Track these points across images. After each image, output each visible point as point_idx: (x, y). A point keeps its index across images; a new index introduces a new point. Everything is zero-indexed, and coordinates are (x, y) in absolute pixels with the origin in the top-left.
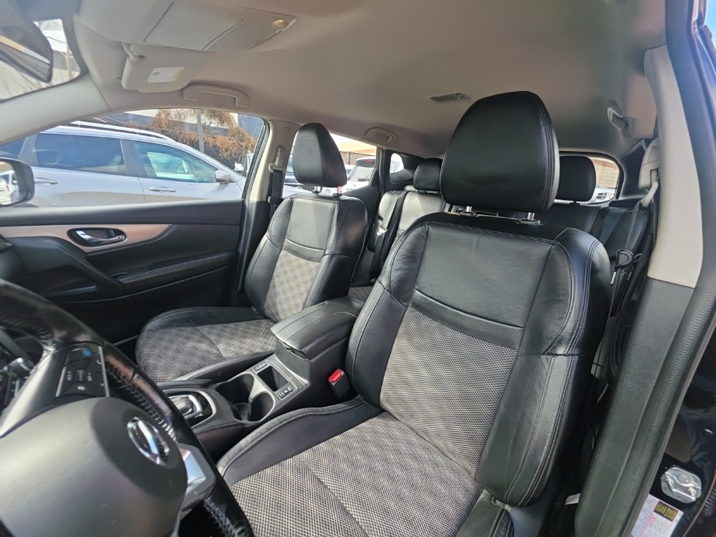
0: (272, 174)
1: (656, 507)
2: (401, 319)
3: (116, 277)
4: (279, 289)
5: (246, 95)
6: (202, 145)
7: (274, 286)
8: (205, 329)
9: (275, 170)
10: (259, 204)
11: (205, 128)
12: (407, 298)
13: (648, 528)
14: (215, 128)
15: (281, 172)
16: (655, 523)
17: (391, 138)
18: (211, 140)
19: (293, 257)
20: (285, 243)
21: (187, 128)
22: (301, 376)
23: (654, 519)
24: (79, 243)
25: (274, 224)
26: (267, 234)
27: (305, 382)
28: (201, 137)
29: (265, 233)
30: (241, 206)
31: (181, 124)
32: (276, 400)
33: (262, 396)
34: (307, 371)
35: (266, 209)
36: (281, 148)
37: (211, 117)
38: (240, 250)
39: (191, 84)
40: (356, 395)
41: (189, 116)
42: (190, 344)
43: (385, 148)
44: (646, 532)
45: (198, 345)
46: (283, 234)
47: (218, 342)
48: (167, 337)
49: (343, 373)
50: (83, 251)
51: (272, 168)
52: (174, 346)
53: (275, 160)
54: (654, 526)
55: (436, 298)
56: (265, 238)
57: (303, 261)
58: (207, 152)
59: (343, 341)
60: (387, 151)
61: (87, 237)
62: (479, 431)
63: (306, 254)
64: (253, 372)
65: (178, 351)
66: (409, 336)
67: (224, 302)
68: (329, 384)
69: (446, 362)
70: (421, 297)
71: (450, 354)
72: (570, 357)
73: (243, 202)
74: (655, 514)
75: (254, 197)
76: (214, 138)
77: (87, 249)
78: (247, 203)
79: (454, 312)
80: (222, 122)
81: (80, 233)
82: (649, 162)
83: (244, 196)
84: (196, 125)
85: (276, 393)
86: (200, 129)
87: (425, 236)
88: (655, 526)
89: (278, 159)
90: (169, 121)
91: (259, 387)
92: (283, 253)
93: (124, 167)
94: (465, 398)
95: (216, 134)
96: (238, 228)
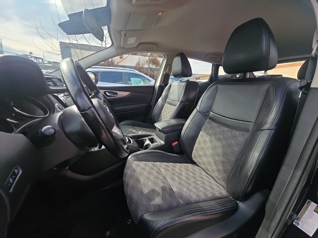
0: (165, 75)
1: (315, 209)
2: (203, 123)
3: (114, 107)
4: (162, 117)
5: (157, 46)
6: (149, 75)
7: (161, 116)
8: (136, 128)
9: (166, 74)
10: (160, 86)
11: (151, 69)
12: (207, 115)
13: (310, 219)
14: (154, 68)
15: (169, 74)
16: (314, 217)
17: (218, 59)
18: (152, 73)
19: (169, 105)
20: (167, 101)
21: (145, 69)
22: (162, 141)
23: (314, 215)
24: (106, 96)
25: (164, 93)
26: (161, 97)
27: (163, 143)
28: (149, 72)
29: (160, 97)
30: (154, 87)
31: (143, 68)
32: (152, 145)
33: (148, 145)
34: (164, 139)
35: (162, 88)
36: (169, 65)
37: (153, 65)
38: (152, 104)
39: (140, 44)
40: (183, 154)
41: (146, 65)
42: (131, 129)
43: (215, 64)
44: (308, 221)
45: (133, 130)
46: (166, 97)
47: (139, 131)
48: (125, 127)
49: (177, 142)
50: (107, 98)
51: (165, 72)
52: (126, 129)
53: (166, 70)
54: (312, 219)
55: (218, 114)
56: (160, 99)
57: (172, 106)
58: (150, 76)
59: (180, 131)
60: (217, 65)
61: (108, 94)
62: (229, 167)
63: (174, 104)
64: (147, 138)
65: (126, 130)
66: (206, 130)
67: (145, 121)
68: (172, 145)
69: (219, 139)
70: (213, 114)
71: (221, 137)
72: (270, 130)
73: (154, 86)
74: (314, 212)
75: (158, 84)
76: (153, 72)
77: (108, 98)
78: (155, 86)
79: (225, 119)
80: (157, 66)
81: (107, 93)
82: (316, 37)
83: (155, 84)
84: (147, 68)
85: (152, 144)
86: (149, 69)
87: (216, 89)
88: (314, 218)
89: (167, 69)
90: (139, 67)
91: (147, 142)
92: (166, 104)
93: (122, 82)
94: (225, 154)
95: (154, 71)
96: (152, 95)
